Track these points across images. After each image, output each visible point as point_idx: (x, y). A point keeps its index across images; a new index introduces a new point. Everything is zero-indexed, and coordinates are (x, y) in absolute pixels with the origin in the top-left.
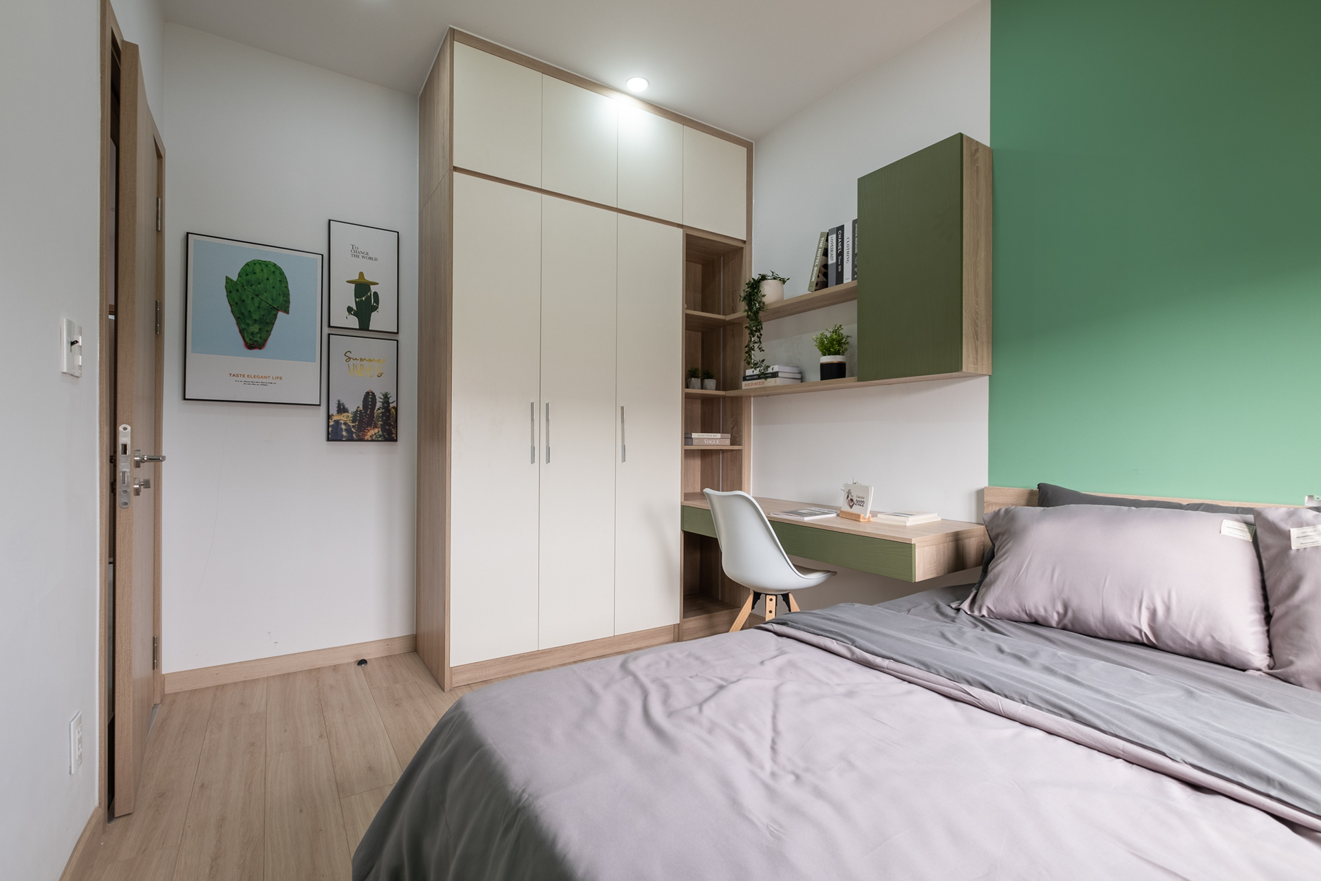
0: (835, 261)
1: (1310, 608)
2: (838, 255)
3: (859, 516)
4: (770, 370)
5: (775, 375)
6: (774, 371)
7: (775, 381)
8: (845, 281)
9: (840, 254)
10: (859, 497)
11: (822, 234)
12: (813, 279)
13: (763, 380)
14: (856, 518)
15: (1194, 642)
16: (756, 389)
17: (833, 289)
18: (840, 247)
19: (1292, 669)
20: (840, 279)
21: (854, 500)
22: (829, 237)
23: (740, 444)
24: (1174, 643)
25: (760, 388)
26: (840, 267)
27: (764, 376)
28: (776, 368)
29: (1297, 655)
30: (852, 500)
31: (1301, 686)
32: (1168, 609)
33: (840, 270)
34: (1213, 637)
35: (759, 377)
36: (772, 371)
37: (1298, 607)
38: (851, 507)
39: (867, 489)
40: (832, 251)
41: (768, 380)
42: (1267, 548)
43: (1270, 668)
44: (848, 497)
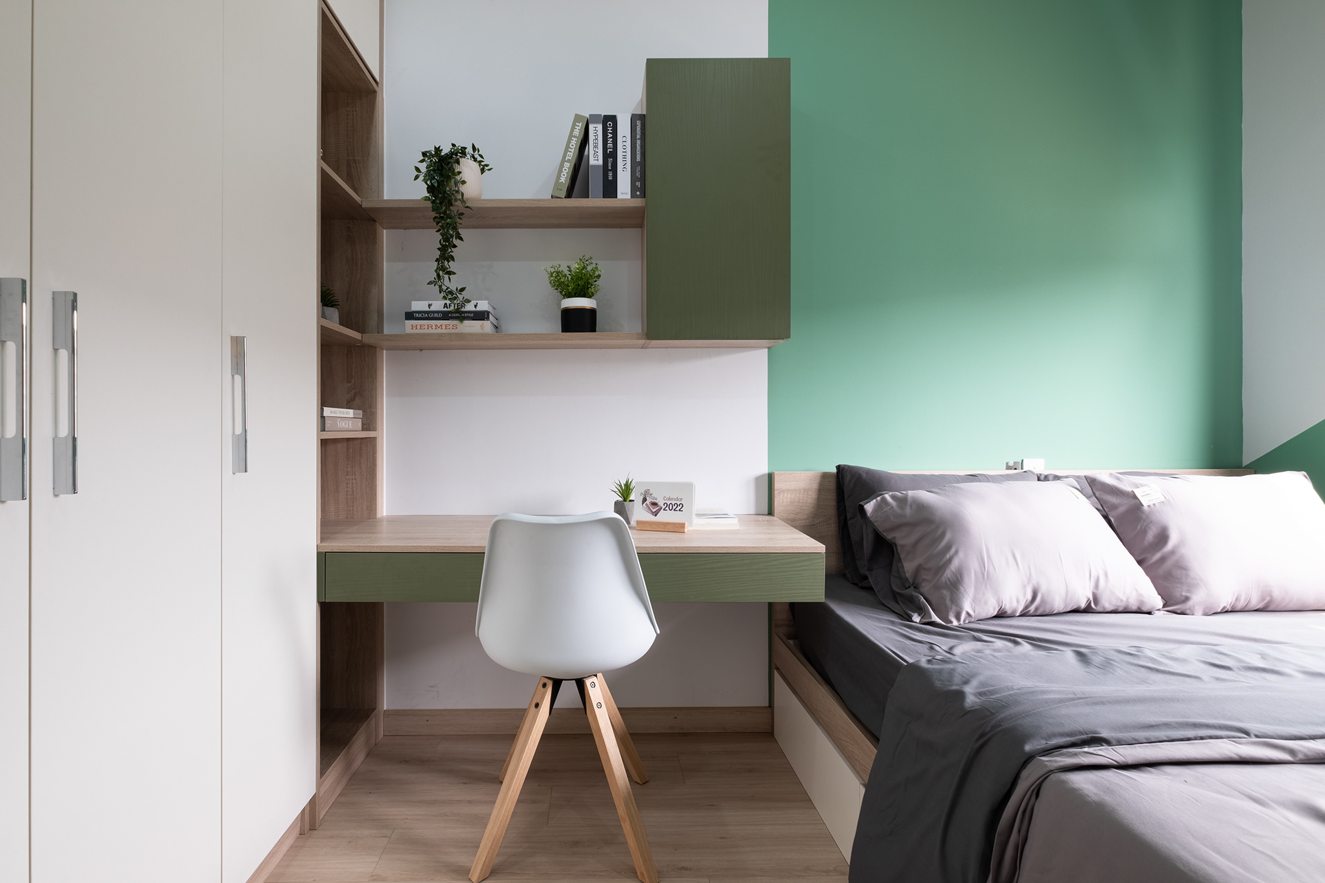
0: (600, 162)
1: (1184, 551)
2: (606, 156)
3: (683, 525)
4: (469, 307)
5: (481, 316)
6: (479, 309)
7: (482, 327)
8: (620, 196)
9: (610, 156)
10: (669, 499)
11: (578, 118)
12: (563, 180)
13: (455, 322)
14: (679, 528)
15: (1124, 599)
16: (440, 335)
17: (596, 202)
18: (610, 145)
19: (1190, 603)
20: (610, 189)
21: (661, 504)
22: (591, 127)
23: (374, 429)
24: (1110, 604)
25: (450, 334)
26: (610, 174)
27: (460, 315)
28: (483, 306)
29: (1189, 591)
30: (654, 504)
31: (1193, 615)
32: (1106, 575)
33: (610, 178)
34: (1137, 591)
35: (445, 316)
36: (474, 309)
37: (1173, 552)
38: (656, 514)
39: (689, 487)
40: (596, 147)
41: (466, 322)
42: (1114, 507)
43: (1164, 606)
44: (644, 500)
